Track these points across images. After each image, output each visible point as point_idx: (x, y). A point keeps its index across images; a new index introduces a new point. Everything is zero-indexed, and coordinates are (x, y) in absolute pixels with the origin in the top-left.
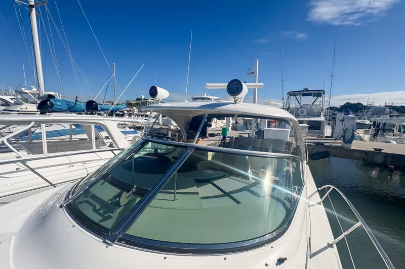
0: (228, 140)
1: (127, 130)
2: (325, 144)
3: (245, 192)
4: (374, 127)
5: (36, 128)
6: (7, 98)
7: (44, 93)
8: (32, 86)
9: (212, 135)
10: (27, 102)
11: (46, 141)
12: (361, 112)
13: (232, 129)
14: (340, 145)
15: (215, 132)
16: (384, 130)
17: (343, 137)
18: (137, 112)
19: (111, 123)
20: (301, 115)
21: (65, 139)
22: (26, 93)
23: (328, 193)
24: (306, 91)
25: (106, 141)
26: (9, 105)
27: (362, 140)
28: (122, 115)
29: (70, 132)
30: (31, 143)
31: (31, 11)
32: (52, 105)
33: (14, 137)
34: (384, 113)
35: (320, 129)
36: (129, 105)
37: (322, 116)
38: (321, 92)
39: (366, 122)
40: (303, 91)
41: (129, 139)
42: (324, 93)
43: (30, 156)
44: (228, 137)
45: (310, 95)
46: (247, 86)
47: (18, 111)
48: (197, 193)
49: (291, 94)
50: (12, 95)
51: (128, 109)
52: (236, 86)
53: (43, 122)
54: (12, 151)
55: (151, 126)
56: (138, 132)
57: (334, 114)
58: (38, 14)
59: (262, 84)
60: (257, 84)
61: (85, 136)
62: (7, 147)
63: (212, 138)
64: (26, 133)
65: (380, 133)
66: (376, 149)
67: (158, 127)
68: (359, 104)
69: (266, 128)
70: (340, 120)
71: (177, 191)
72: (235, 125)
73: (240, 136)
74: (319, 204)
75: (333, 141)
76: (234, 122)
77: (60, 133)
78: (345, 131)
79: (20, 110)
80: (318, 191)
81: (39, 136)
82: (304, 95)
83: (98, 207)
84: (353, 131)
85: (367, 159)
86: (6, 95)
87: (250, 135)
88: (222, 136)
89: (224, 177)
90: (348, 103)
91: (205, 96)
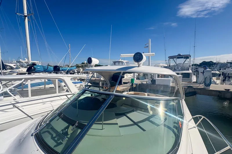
0: (134, 86)
1: (76, 81)
2: (193, 87)
3: (147, 122)
4: (223, 76)
5: (26, 82)
6: (12, 65)
7: (31, 62)
8: (25, 58)
9: (125, 83)
10: (22, 67)
11: (30, 89)
12: (212, 66)
13: (137, 79)
14: (203, 87)
15: (127, 81)
16: (229, 77)
17: (205, 82)
18: (82, 71)
19: (67, 78)
20: (177, 69)
21: (42, 88)
22: (22, 62)
23: (200, 120)
24: (179, 55)
25: (64, 88)
26: (13, 69)
27: (216, 84)
28: (73, 73)
29: (45, 83)
30: (22, 90)
31: (25, 19)
32: (35, 69)
33: (14, 87)
34: (227, 66)
35: (189, 77)
36: (78, 67)
37: (190, 70)
38: (188, 56)
39: (216, 72)
40: (178, 56)
41: (77, 86)
42: (190, 56)
43: (21, 98)
44: (135, 84)
45: (182, 58)
46: (145, 55)
47: (18, 72)
48: (117, 124)
49: (171, 57)
50: (15, 64)
51: (77, 69)
52: (139, 57)
53: (29, 79)
54: (11, 96)
55: (90, 78)
56: (82, 82)
57: (197, 68)
58: (29, 20)
59: (154, 53)
60: (150, 53)
61: (52, 86)
62: (9, 94)
63: (125, 85)
64: (20, 85)
65: (227, 79)
66: (226, 90)
67: (94, 79)
68: (211, 62)
69: (157, 78)
70: (201, 72)
71: (104, 122)
72: (138, 76)
73: (142, 83)
74: (195, 127)
75: (199, 85)
76: (138, 75)
77: (39, 84)
78: (205, 79)
79: (19, 71)
80: (193, 118)
81: (27, 86)
82: (178, 58)
83: (54, 135)
84: (210, 79)
85: (221, 95)
86: (12, 63)
87: (148, 82)
88: (131, 84)
89: (133, 111)
90: (204, 62)
91: (120, 60)
